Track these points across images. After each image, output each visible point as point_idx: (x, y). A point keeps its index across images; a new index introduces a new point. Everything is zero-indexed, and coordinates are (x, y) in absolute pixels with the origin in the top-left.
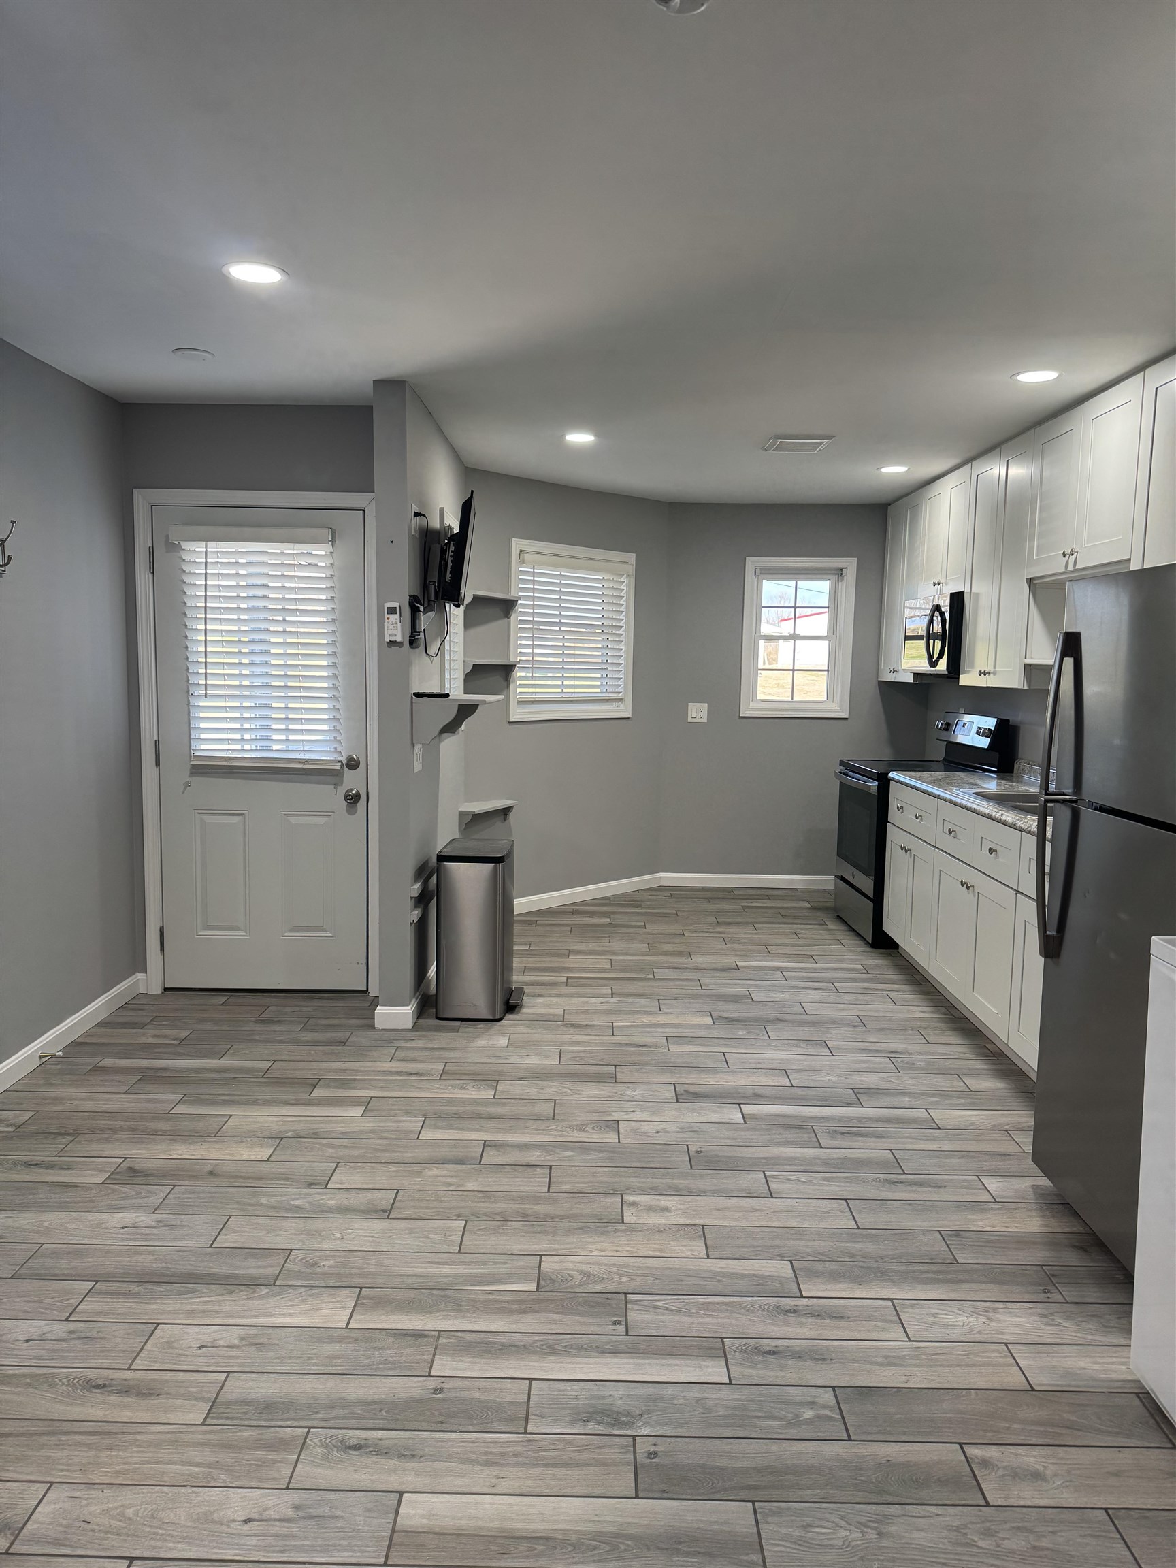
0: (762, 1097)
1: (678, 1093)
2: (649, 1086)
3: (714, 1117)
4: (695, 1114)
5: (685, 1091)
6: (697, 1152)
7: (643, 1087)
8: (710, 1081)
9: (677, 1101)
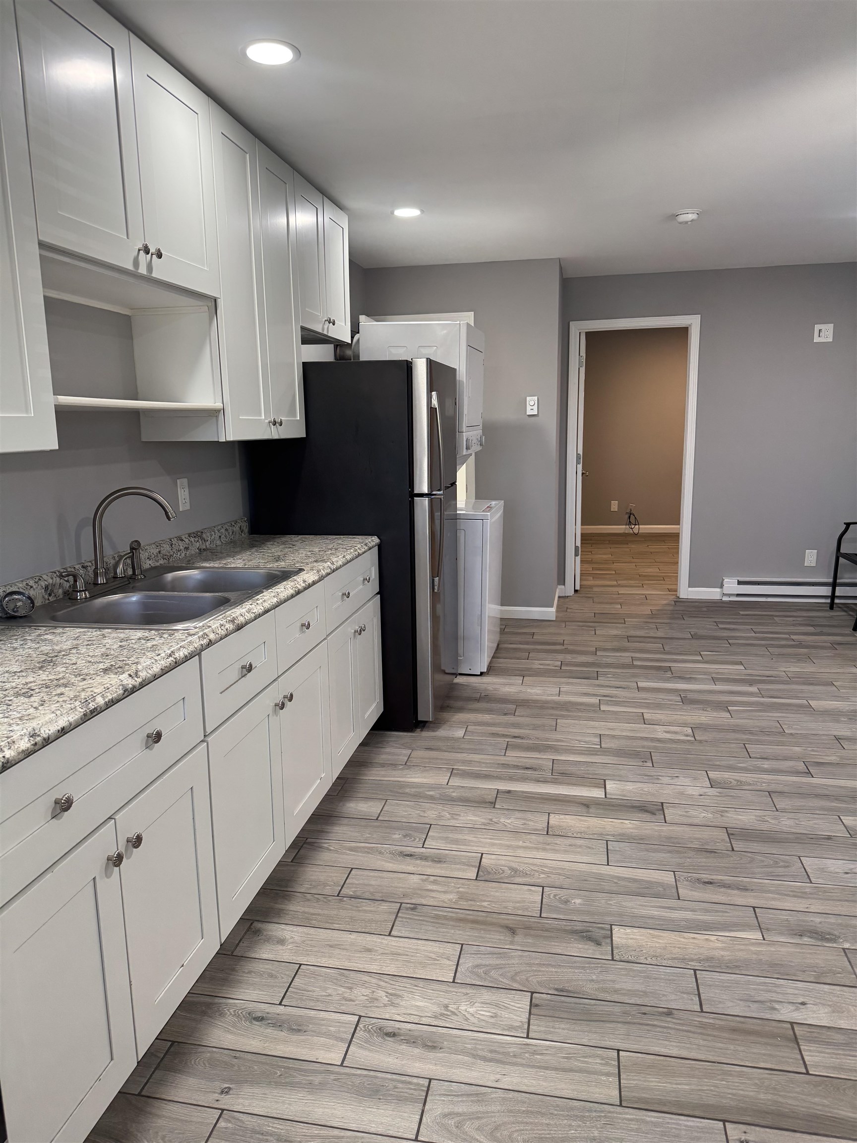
0: (583, 804)
1: (661, 812)
2: (690, 821)
3: (630, 787)
4: (646, 790)
5: (654, 814)
6: (646, 762)
7: (696, 821)
8: (629, 825)
9: (662, 803)
